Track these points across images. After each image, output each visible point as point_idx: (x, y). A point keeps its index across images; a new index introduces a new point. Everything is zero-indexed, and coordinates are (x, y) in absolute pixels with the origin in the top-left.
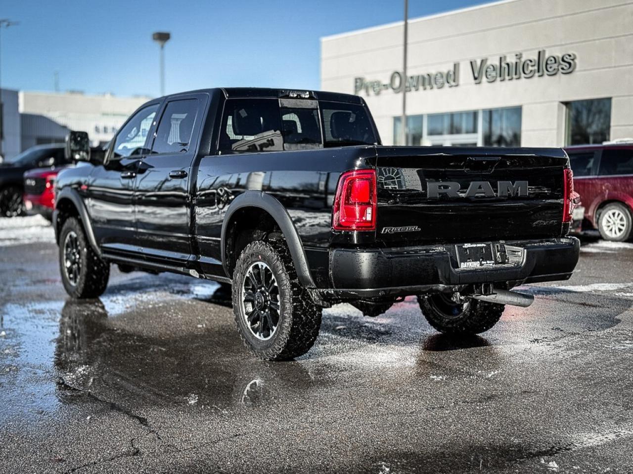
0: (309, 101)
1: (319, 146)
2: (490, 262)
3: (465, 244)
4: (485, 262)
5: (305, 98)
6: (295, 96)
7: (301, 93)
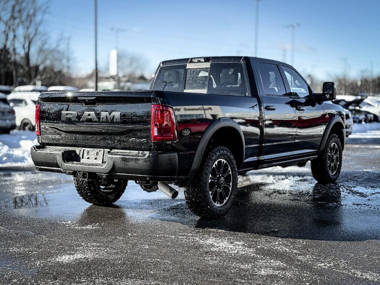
0: (205, 63)
5: (203, 62)
6: (197, 61)
7: (199, 59)
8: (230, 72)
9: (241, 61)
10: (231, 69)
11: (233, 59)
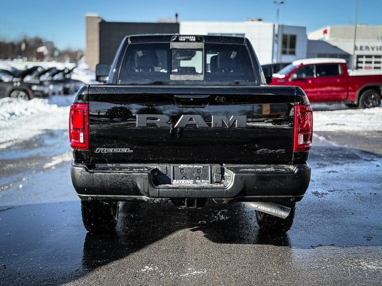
0: (196, 43)
1: (200, 76)
2: (205, 181)
3: (181, 165)
4: (200, 181)
5: (193, 41)
6: (184, 40)
7: (189, 38)
8: (232, 56)
9: (244, 43)
10: (233, 52)
11: (234, 40)
